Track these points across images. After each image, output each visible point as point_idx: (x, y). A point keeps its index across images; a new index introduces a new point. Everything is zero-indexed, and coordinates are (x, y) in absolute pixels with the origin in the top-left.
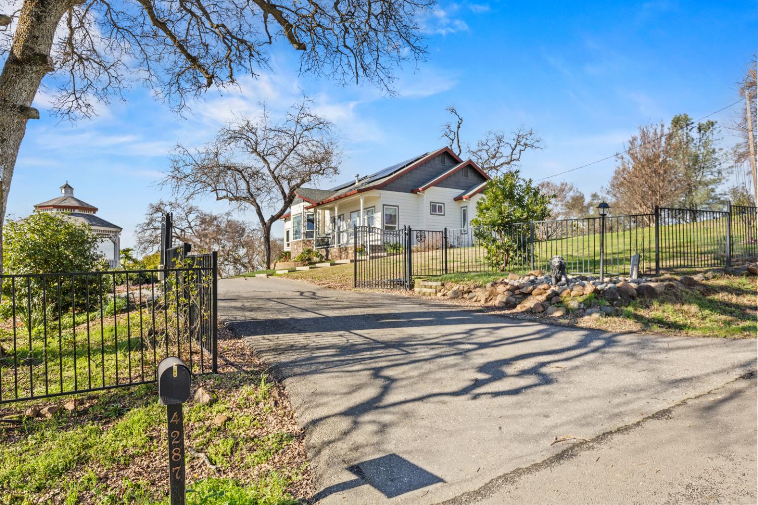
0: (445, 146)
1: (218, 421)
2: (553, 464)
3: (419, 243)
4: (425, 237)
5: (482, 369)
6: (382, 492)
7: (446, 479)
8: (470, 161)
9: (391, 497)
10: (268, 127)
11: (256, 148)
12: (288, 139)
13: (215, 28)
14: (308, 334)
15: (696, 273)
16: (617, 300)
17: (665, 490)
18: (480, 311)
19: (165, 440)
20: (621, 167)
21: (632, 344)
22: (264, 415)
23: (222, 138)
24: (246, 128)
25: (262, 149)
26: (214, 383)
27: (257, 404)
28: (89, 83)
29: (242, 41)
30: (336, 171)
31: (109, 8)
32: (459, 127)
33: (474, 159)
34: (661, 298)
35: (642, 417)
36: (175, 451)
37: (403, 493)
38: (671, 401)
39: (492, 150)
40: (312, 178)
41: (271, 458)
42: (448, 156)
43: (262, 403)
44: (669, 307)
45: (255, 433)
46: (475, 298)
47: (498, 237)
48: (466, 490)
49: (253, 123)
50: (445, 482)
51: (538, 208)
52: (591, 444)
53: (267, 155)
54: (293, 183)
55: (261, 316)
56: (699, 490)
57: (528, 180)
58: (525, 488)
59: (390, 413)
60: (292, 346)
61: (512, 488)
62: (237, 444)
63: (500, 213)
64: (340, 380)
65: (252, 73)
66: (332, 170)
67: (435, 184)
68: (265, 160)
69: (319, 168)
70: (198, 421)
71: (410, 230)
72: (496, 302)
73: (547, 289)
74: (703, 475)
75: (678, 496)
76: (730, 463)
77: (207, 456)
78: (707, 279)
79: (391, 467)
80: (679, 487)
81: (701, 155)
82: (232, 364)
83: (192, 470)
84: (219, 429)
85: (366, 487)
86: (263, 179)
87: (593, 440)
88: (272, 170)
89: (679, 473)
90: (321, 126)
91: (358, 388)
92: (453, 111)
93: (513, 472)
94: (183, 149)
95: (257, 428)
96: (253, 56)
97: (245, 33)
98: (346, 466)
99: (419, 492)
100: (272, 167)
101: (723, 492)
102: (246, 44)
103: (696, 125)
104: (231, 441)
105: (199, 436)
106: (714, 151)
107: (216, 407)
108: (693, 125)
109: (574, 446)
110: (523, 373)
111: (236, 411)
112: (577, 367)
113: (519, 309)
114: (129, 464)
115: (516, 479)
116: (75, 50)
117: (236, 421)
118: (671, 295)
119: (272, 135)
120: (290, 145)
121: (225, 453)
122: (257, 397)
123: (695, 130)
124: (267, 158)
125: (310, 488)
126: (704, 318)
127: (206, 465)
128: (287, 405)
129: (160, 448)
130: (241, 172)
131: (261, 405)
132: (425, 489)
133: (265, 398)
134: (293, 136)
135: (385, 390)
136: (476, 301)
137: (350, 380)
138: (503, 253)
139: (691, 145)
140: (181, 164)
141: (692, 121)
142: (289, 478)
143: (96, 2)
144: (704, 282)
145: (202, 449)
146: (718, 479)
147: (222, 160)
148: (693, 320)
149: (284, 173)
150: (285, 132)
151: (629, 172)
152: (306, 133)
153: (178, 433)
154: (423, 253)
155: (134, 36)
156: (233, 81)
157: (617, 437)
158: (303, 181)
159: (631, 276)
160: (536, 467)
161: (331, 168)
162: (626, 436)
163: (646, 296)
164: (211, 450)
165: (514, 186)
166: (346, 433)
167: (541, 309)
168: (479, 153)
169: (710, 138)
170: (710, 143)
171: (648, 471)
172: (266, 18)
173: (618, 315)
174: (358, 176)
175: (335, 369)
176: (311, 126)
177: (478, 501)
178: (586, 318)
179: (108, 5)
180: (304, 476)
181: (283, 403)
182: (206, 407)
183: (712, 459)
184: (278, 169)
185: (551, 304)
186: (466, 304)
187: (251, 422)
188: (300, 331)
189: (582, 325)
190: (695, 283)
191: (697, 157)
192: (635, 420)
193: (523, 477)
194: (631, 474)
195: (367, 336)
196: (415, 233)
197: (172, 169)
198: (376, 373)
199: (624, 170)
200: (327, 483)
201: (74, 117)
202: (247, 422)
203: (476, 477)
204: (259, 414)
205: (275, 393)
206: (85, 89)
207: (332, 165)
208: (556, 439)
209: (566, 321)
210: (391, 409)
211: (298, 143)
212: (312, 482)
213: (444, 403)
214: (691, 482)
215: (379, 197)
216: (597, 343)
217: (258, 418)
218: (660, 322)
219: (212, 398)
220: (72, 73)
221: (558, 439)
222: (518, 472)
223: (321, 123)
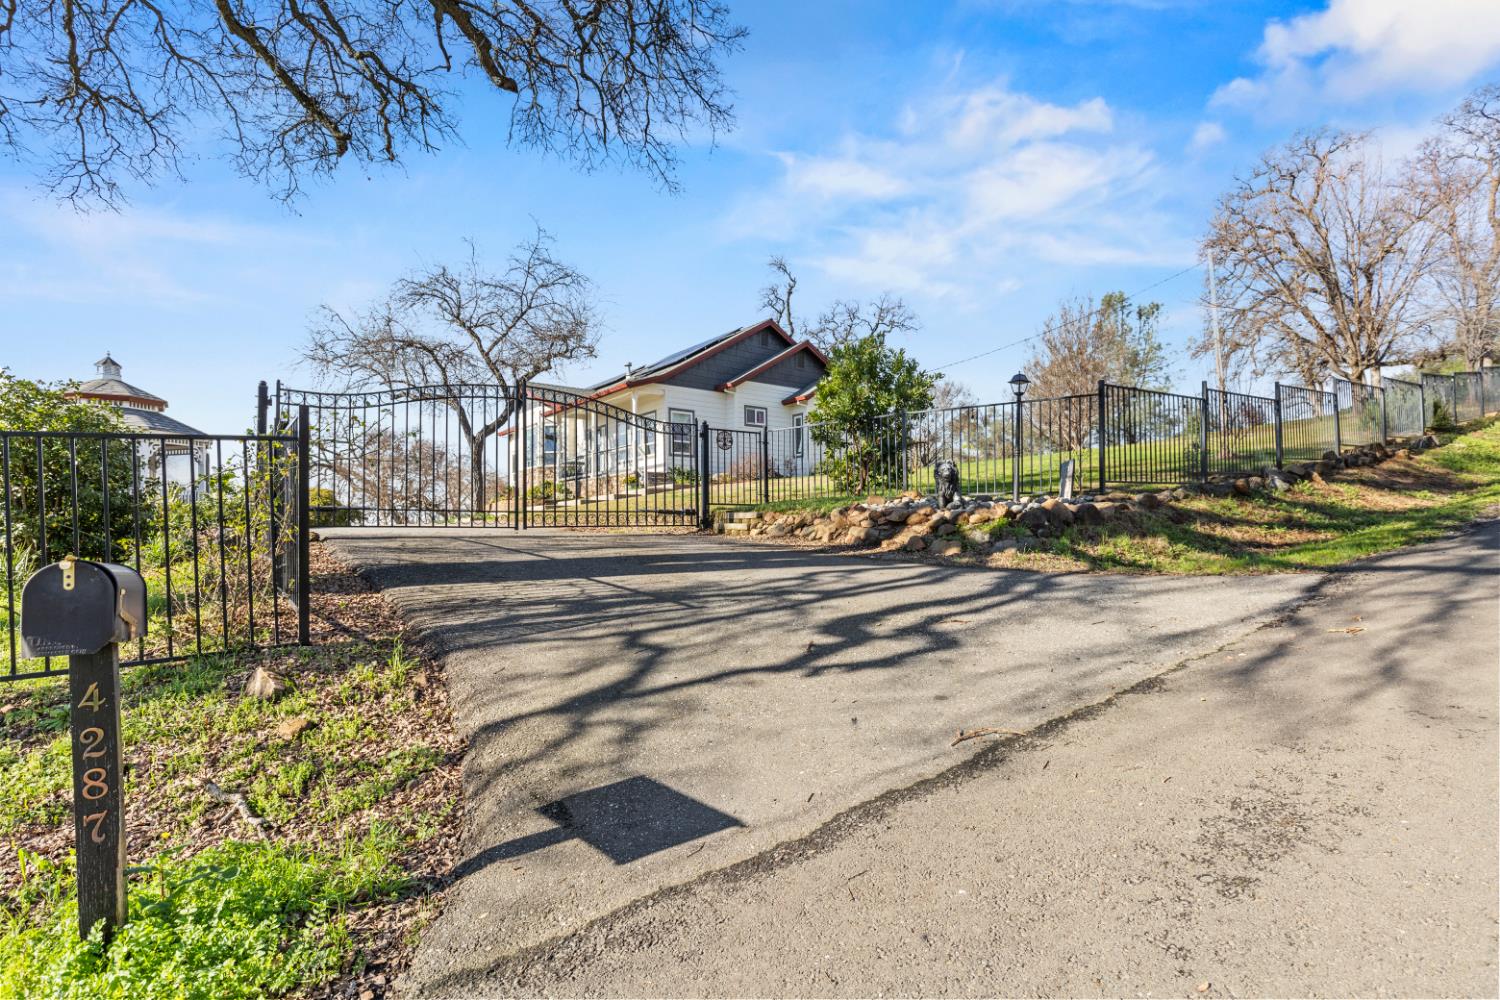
0: (768, 318)
1: (286, 729)
2: (959, 780)
3: (721, 451)
4: (731, 442)
5: (828, 628)
6: (605, 851)
7: (746, 818)
8: (808, 342)
9: (623, 862)
10: (478, 279)
11: (459, 314)
12: (512, 299)
13: (358, 58)
14: (510, 583)
15: (1160, 491)
16: (1043, 526)
17: (1192, 813)
18: (822, 551)
19: (159, 770)
20: (1033, 362)
21: (1085, 587)
22: (390, 717)
23: (399, 295)
24: (441, 279)
25: (468, 316)
26: (296, 661)
27: (378, 696)
28: (115, 145)
29: (410, 87)
30: (591, 351)
31: (161, 20)
32: (790, 293)
33: (814, 342)
34: (1110, 525)
35: (1114, 692)
36: (91, 777)
37: (648, 853)
38: (1158, 665)
39: (841, 329)
40: (552, 365)
41: (385, 798)
42: (771, 333)
43: (390, 696)
44: (1124, 541)
45: (364, 750)
46: (813, 535)
47: (851, 441)
48: (784, 838)
49: (452, 273)
50: (742, 825)
51: (915, 392)
52: (1028, 740)
53: (476, 326)
54: (522, 373)
55: (428, 559)
56: (1259, 810)
57: (898, 351)
58: (907, 827)
59: (649, 705)
60: (474, 600)
61: (879, 827)
62: (319, 774)
63: (854, 399)
64: (561, 652)
65: (427, 145)
66: (584, 351)
67: (752, 378)
68: (473, 334)
69: (564, 348)
70: (241, 731)
71: (705, 425)
72: (848, 538)
73: (931, 515)
74: (1257, 782)
75: (1221, 823)
76: (1301, 757)
77: (245, 798)
78: (1177, 500)
79: (631, 801)
80: (1218, 806)
81: (1141, 353)
82: (346, 630)
83: (206, 830)
84: (287, 745)
85: (574, 846)
86: (471, 365)
87: (1030, 734)
88: (486, 350)
89: (1209, 781)
90: (568, 280)
91: (591, 665)
92: (782, 267)
93: (883, 797)
94: (331, 310)
95: (370, 742)
96: (428, 114)
97: (413, 73)
98: (536, 804)
99: (683, 849)
100: (486, 345)
101: (1306, 809)
102: (415, 92)
103: (1135, 308)
104: (303, 768)
105: (238, 759)
106: (1159, 347)
107: (285, 705)
108: (1131, 308)
109: (995, 747)
110: (901, 633)
111: (330, 710)
112: (997, 622)
113: (885, 546)
114: (60, 823)
115: (888, 811)
116: (82, 78)
117: (325, 729)
118: (1124, 522)
119: (485, 291)
120: (517, 311)
121: (289, 792)
122: (379, 684)
123: (1134, 315)
124: (477, 331)
125: (452, 853)
126: (1176, 556)
127: (241, 818)
128: (442, 698)
129: (142, 787)
130: (431, 352)
131: (387, 699)
132: (701, 841)
133: (396, 686)
134: (520, 296)
135: (646, 668)
136: (814, 539)
137: (578, 653)
138: (857, 468)
139: (1129, 337)
140: (327, 338)
141: (1129, 302)
142: (412, 833)
143: (133, 4)
144: (1173, 503)
145: (239, 786)
146: (1289, 787)
147: (398, 331)
148: (1161, 558)
149: (506, 355)
150: (507, 289)
151: (1043, 368)
152: (541, 291)
153: (100, 732)
154: (735, 485)
155: (210, 74)
156: (392, 158)
157: (1076, 728)
158: (537, 370)
159: (1062, 495)
160: (925, 786)
161: (584, 347)
162: (1092, 723)
163: (1087, 522)
164: (259, 786)
165: (877, 358)
166: (557, 744)
167: (921, 544)
168: (821, 335)
169: (1155, 328)
170: (1154, 335)
171: (1148, 780)
172: (439, 21)
173: (1045, 551)
174: (629, 365)
175: (547, 635)
176: (551, 281)
177: (808, 858)
178: (996, 555)
179: (158, 13)
180: (445, 830)
181: (433, 694)
182: (265, 703)
183: (1264, 752)
184: (496, 349)
185: (936, 537)
186: (801, 543)
187: (358, 730)
188: (494, 579)
189: (993, 565)
190: (1160, 504)
191: (1137, 354)
192: (1101, 698)
193: (900, 806)
194: (1117, 788)
195: (619, 584)
196: (715, 434)
197: (311, 345)
198: (633, 640)
199: (1037, 364)
200: (490, 840)
201: (83, 206)
202: (350, 731)
203: (806, 812)
204: (378, 715)
205: (421, 679)
206: (106, 157)
207: (586, 344)
208: (962, 734)
209: (965, 560)
210: (651, 699)
211: (530, 307)
212: (458, 839)
213: (751, 683)
214: (1238, 795)
215: (662, 396)
216: (1024, 588)
217: (376, 722)
218: (1115, 561)
219: (279, 687)
220: (79, 124)
221: (966, 735)
222: (891, 797)
223: (567, 275)
